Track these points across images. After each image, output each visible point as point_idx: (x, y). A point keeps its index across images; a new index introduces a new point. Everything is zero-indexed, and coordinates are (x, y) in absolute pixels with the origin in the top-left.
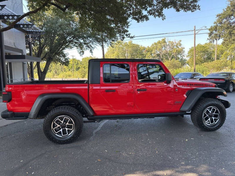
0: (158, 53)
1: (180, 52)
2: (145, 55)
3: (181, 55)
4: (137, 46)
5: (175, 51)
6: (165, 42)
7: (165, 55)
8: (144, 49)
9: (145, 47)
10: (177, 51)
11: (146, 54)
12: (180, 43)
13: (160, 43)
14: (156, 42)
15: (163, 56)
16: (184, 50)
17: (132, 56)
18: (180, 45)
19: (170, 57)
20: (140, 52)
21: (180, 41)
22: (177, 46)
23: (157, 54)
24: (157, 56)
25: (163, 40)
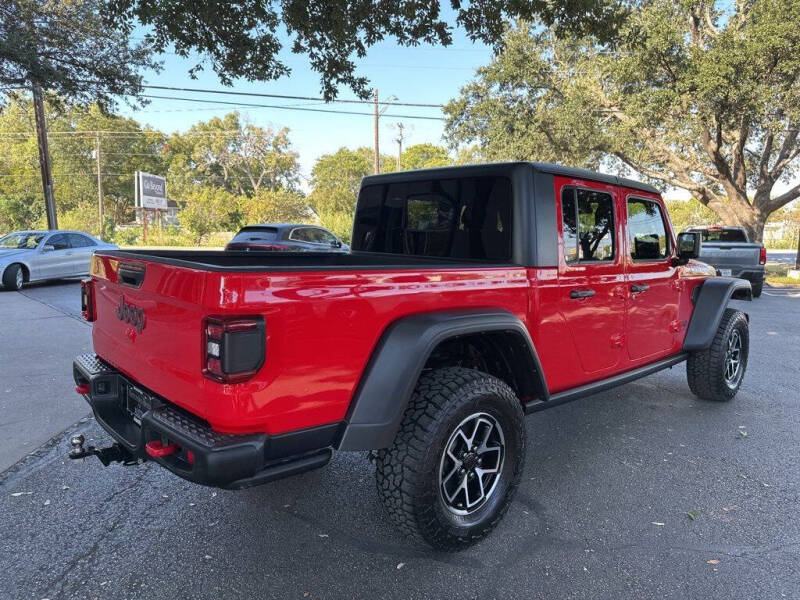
0: (213, 160)
1: (287, 166)
2: (164, 163)
3: (290, 178)
4: (130, 126)
5: (274, 162)
6: (236, 126)
7: (237, 170)
8: (161, 141)
9: (160, 134)
10: (278, 161)
11: (170, 160)
12: (284, 137)
13: (219, 127)
14: (207, 122)
15: (229, 174)
16: (297, 161)
17: (109, 161)
18: (287, 143)
19: (256, 181)
20: (144, 151)
21: (287, 130)
22: (275, 146)
23: (211, 166)
24: (212, 172)
25: (232, 117)
